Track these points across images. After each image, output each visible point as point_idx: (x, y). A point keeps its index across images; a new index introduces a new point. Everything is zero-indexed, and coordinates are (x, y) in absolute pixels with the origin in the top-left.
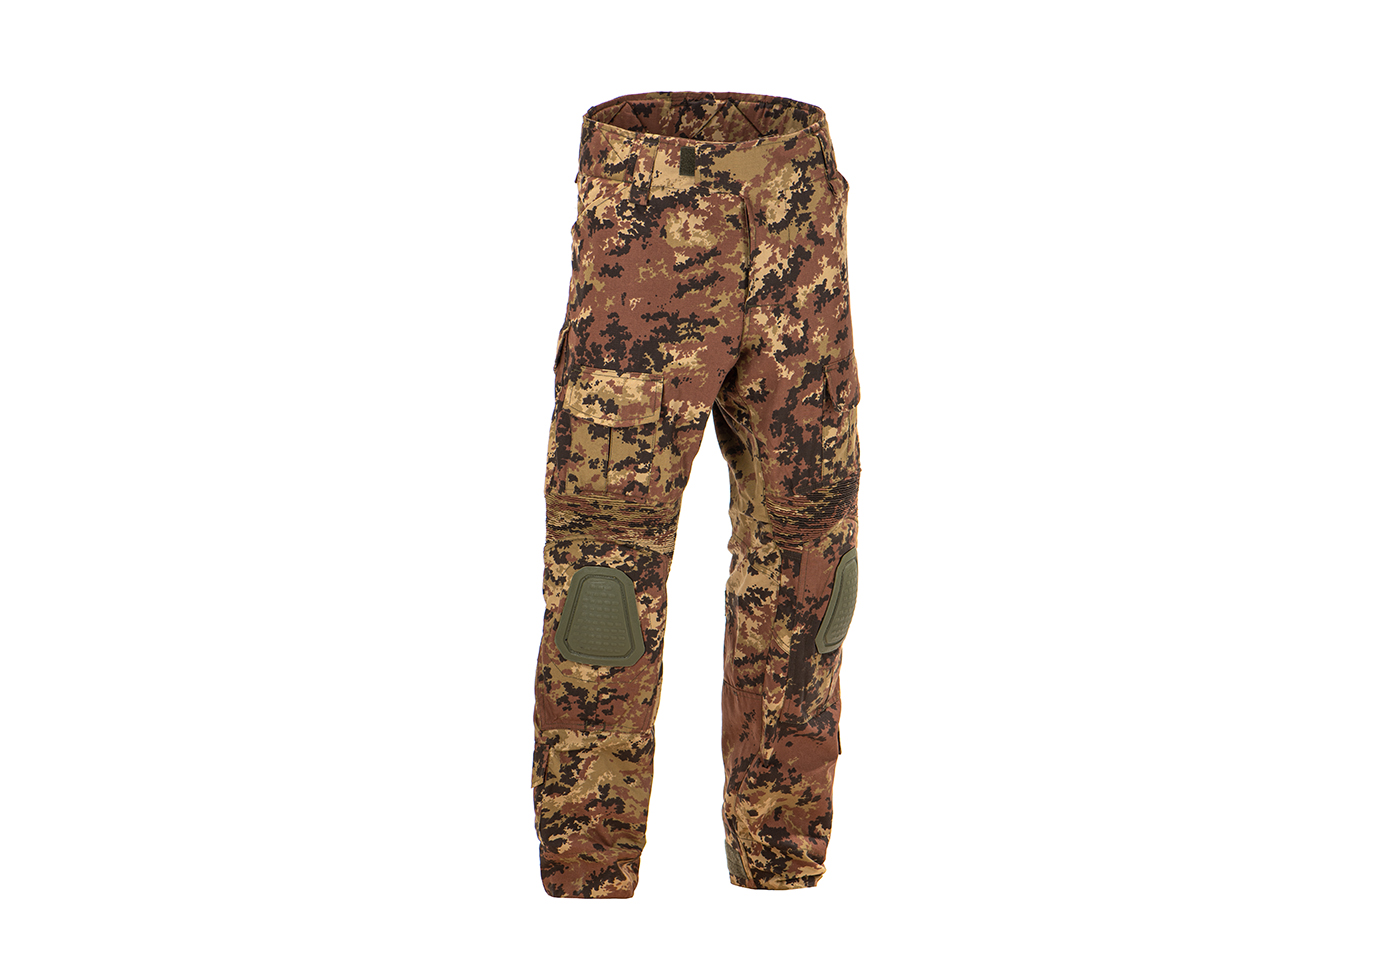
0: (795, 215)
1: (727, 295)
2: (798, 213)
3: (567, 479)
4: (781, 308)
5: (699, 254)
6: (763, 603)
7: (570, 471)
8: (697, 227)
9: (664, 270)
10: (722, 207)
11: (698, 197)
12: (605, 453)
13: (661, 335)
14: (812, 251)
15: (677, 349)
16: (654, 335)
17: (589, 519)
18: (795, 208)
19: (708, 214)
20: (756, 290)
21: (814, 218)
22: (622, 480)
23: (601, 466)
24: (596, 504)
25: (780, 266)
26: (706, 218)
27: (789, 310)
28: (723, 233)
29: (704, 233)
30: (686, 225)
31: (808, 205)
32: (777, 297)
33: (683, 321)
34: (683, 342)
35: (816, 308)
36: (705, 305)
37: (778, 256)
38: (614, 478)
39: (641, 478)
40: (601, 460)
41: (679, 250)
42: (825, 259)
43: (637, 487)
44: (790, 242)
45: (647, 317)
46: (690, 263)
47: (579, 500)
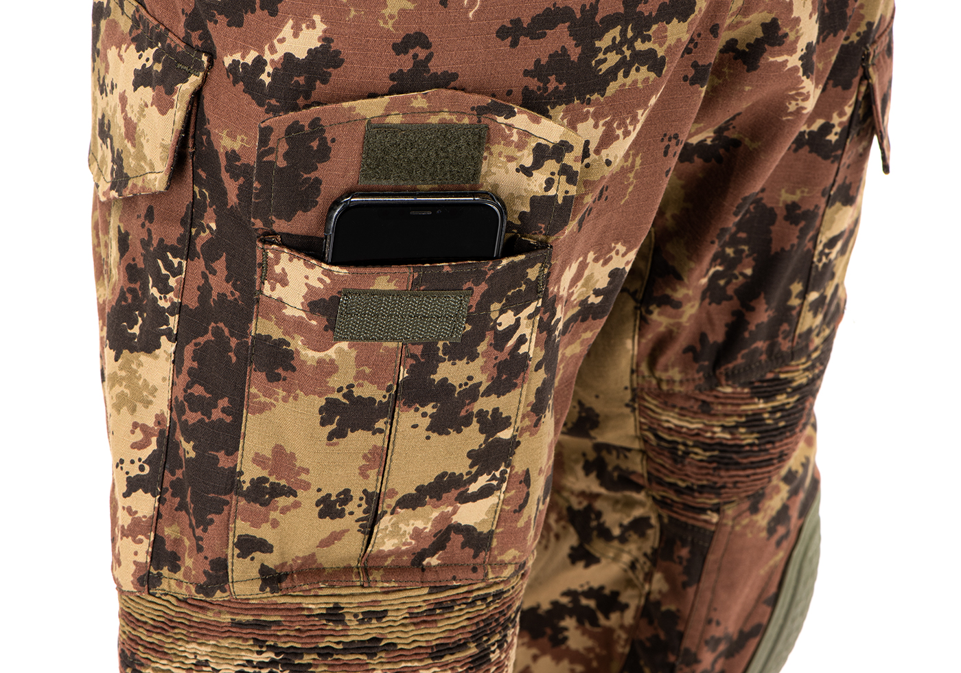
3: (232, 552)
6: (602, 621)
7: (242, 527)
12: (373, 473)
13: (552, 84)
15: (597, 116)
16: (534, 84)
17: (307, 659)
22: (417, 534)
23: (356, 508)
24: (335, 614)
33: (610, 22)
34: (612, 88)
38: (395, 532)
39: (474, 514)
40: (357, 493)
43: (457, 539)
47: (276, 608)
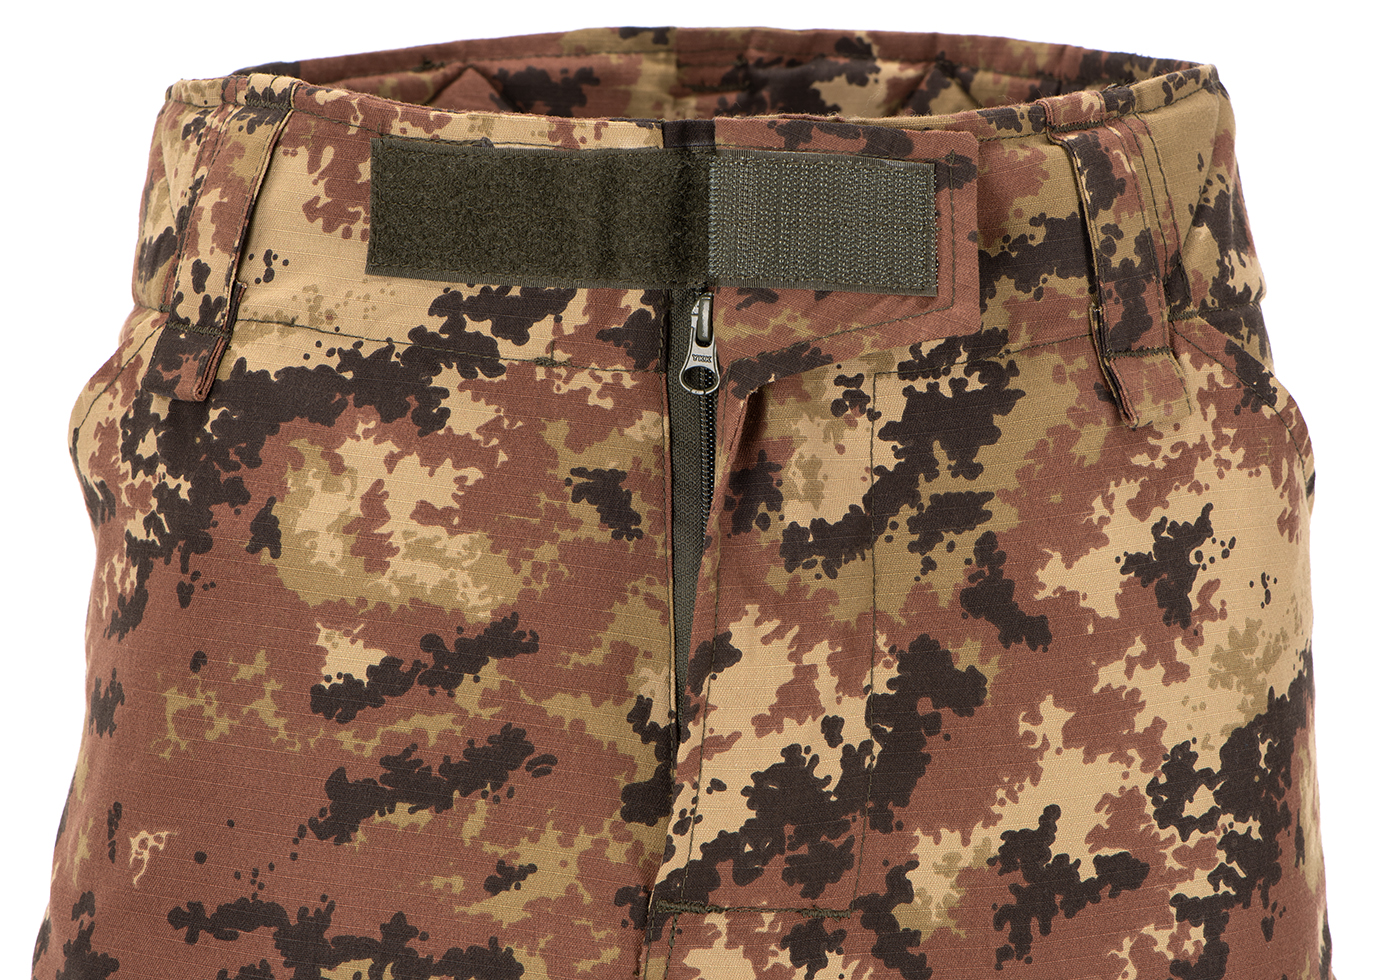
0: (913, 498)
1: (566, 842)
2: (927, 490)
4: (829, 927)
5: (431, 643)
8: (425, 513)
9: (265, 708)
10: (556, 432)
11: (448, 378)
14: (990, 671)
18: (916, 462)
19: (484, 458)
20: (705, 833)
21: (1002, 518)
25: (832, 729)
26: (473, 474)
27: (871, 937)
28: (547, 552)
29: (456, 545)
30: (375, 501)
31: (984, 454)
32: (813, 874)
35: (1002, 938)
36: (458, 883)
37: (825, 683)
41: (339, 615)
42: (1053, 718)
44: (874, 618)
45: (190, 920)
46: (387, 680)
